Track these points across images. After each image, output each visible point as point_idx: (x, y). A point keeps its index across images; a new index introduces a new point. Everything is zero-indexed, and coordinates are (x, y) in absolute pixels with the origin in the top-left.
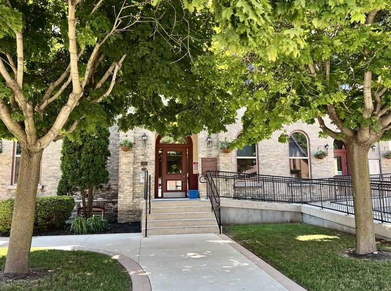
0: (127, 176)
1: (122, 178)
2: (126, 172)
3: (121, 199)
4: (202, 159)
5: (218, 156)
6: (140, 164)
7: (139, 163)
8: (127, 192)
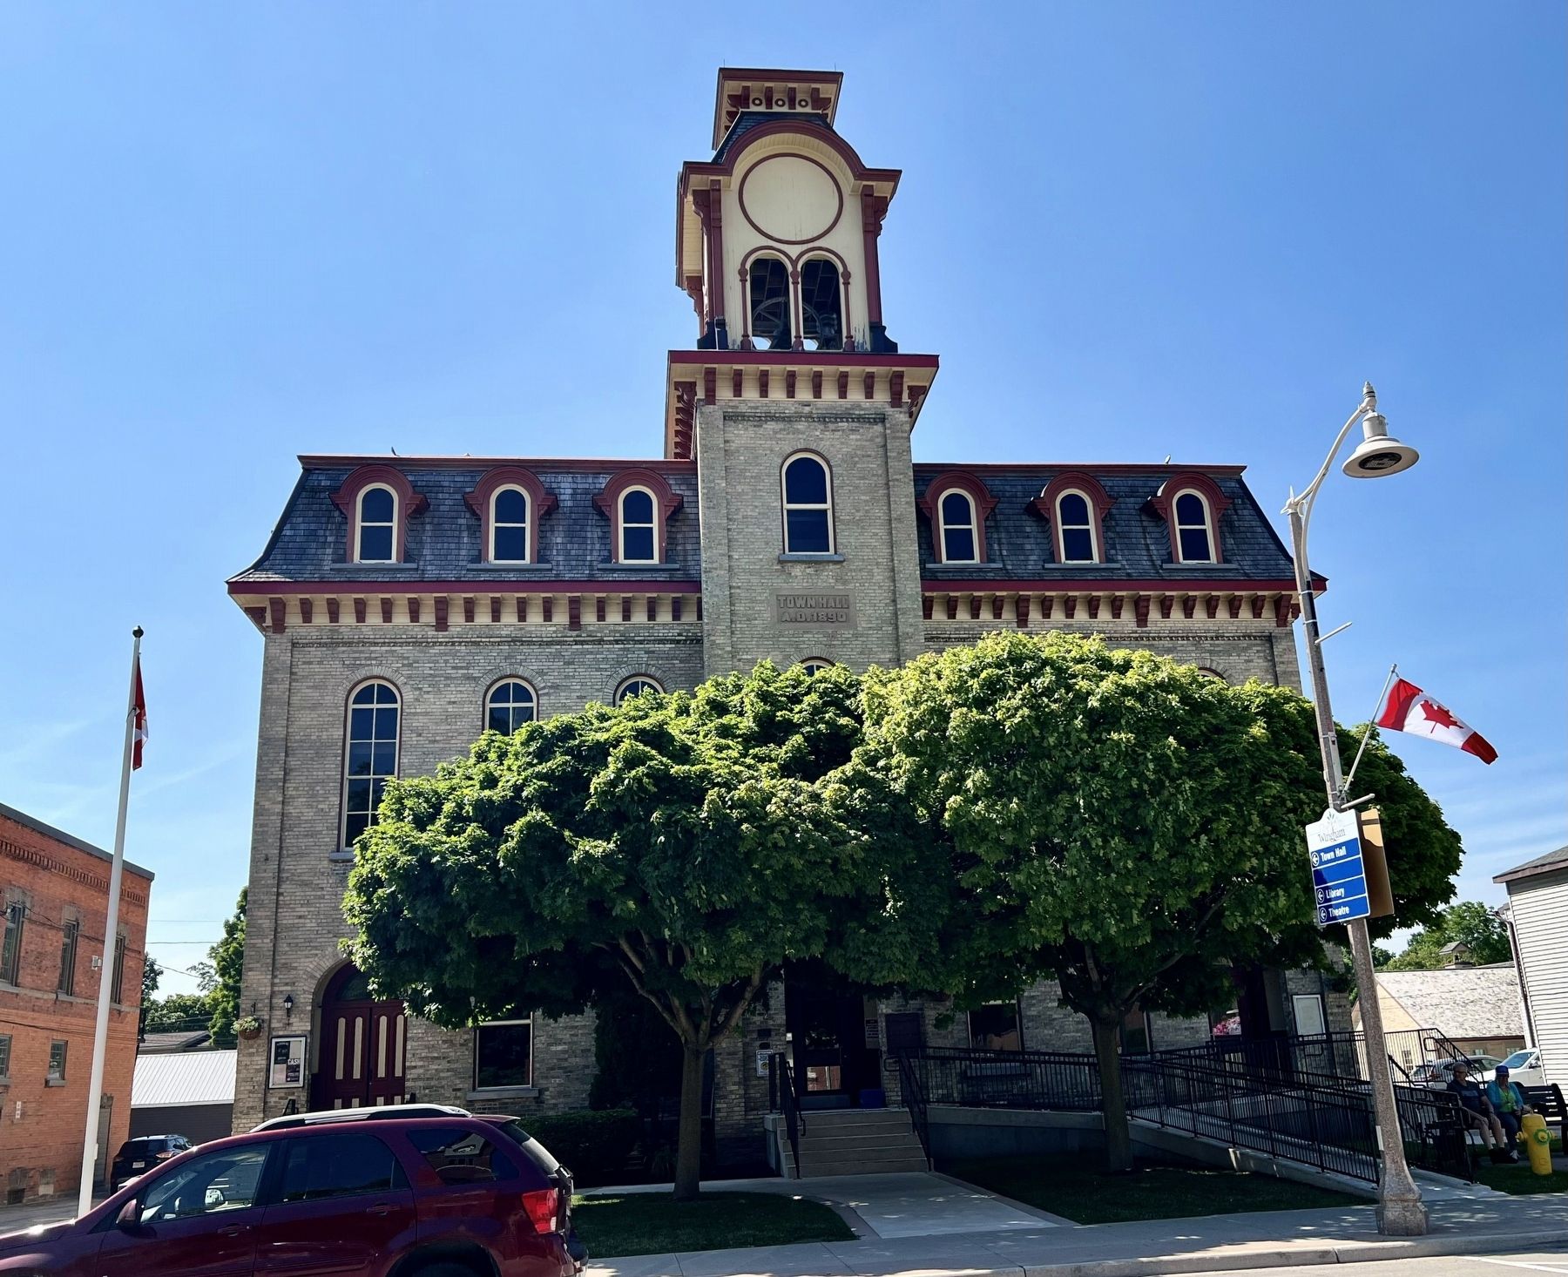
0: (733, 1062)
1: (722, 1067)
2: (729, 1054)
3: (720, 1114)
4: (888, 1016)
5: (919, 1009)
6: (755, 1036)
7: (753, 1031)
8: (733, 1097)
